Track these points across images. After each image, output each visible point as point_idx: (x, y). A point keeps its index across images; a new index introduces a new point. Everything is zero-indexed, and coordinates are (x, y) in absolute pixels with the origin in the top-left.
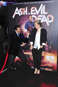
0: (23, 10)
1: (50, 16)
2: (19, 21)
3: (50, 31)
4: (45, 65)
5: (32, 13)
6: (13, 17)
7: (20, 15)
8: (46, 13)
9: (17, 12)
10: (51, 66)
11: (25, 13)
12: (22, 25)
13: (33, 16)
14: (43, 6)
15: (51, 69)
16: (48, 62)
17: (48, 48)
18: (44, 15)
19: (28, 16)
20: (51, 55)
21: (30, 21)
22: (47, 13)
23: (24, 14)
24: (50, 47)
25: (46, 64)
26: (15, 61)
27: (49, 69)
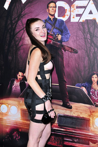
4: (92, 145)
21: (52, 18)
25: (94, 142)
26: (8, 130)
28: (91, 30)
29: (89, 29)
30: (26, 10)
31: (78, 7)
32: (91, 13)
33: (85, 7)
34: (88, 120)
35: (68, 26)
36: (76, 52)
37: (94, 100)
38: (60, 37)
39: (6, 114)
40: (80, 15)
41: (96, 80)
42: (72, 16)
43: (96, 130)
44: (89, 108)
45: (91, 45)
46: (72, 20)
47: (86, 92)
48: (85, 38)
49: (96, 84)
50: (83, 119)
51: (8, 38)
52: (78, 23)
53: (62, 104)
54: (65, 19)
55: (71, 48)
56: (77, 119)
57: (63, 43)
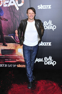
3: (21, 17)
4: (17, 60)
16: (21, 57)
27: (22, 65)
28: (13, 10)
32: (12, 2)
34: (15, 50)
35: (2, 9)
36: (7, 20)
43: (19, 54)
44: (15, 45)
45: (14, 17)
46: (4, 6)
47: (13, 38)
48: (11, 14)
49: (17, 34)
50: (13, 50)
52: (7, 7)
53: (2, 44)
55: (5, 19)
56: (10, 50)
57: (1, 17)
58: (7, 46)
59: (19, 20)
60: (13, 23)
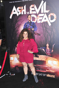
0: (21, 9)
1: (52, 14)
2: (16, 21)
3: (52, 32)
4: (47, 71)
5: (31, 12)
6: (11, 17)
7: (18, 15)
8: (47, 11)
9: (14, 11)
10: (53, 72)
11: (24, 12)
12: (21, 26)
13: (32, 16)
14: (44, 3)
15: (54, 76)
16: (50, 68)
17: (50, 51)
18: (45, 13)
19: (27, 15)
20: (54, 60)
21: (29, 21)
22: (49, 11)
23: (22, 14)
24: (53, 50)
25: (48, 69)
26: (14, 66)
27: (51, 75)
28: (46, 26)
29: (45, 25)
30: (19, 19)
31: (40, 17)
32: (45, 19)
33: (43, 17)
34: (45, 61)
35: (36, 25)
36: (40, 35)
37: (47, 54)
38: (33, 29)
39: (13, 61)
40: (41, 20)
41: (48, 46)
42: (38, 21)
43: (48, 65)
44: (46, 57)
45: (46, 32)
47: (44, 51)
48: (43, 29)
49: (48, 47)
50: (43, 61)
51: (12, 30)
52: (40, 23)
54: (35, 22)
55: (38, 34)
56: (41, 61)
57: (34, 32)
58: (38, 57)
59: (50, 34)
60: (45, 37)
